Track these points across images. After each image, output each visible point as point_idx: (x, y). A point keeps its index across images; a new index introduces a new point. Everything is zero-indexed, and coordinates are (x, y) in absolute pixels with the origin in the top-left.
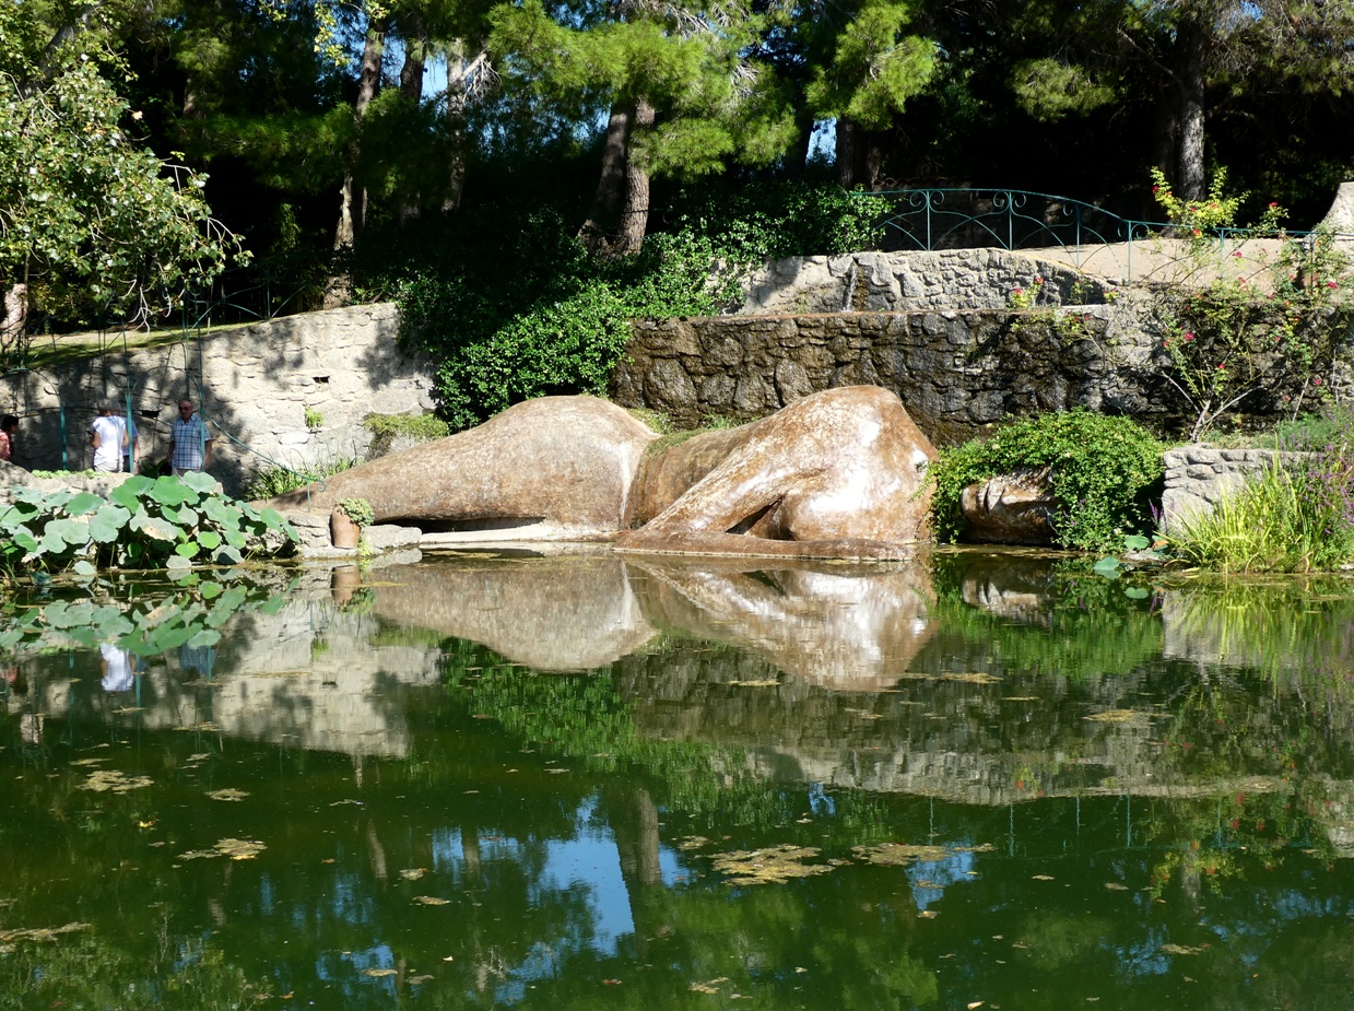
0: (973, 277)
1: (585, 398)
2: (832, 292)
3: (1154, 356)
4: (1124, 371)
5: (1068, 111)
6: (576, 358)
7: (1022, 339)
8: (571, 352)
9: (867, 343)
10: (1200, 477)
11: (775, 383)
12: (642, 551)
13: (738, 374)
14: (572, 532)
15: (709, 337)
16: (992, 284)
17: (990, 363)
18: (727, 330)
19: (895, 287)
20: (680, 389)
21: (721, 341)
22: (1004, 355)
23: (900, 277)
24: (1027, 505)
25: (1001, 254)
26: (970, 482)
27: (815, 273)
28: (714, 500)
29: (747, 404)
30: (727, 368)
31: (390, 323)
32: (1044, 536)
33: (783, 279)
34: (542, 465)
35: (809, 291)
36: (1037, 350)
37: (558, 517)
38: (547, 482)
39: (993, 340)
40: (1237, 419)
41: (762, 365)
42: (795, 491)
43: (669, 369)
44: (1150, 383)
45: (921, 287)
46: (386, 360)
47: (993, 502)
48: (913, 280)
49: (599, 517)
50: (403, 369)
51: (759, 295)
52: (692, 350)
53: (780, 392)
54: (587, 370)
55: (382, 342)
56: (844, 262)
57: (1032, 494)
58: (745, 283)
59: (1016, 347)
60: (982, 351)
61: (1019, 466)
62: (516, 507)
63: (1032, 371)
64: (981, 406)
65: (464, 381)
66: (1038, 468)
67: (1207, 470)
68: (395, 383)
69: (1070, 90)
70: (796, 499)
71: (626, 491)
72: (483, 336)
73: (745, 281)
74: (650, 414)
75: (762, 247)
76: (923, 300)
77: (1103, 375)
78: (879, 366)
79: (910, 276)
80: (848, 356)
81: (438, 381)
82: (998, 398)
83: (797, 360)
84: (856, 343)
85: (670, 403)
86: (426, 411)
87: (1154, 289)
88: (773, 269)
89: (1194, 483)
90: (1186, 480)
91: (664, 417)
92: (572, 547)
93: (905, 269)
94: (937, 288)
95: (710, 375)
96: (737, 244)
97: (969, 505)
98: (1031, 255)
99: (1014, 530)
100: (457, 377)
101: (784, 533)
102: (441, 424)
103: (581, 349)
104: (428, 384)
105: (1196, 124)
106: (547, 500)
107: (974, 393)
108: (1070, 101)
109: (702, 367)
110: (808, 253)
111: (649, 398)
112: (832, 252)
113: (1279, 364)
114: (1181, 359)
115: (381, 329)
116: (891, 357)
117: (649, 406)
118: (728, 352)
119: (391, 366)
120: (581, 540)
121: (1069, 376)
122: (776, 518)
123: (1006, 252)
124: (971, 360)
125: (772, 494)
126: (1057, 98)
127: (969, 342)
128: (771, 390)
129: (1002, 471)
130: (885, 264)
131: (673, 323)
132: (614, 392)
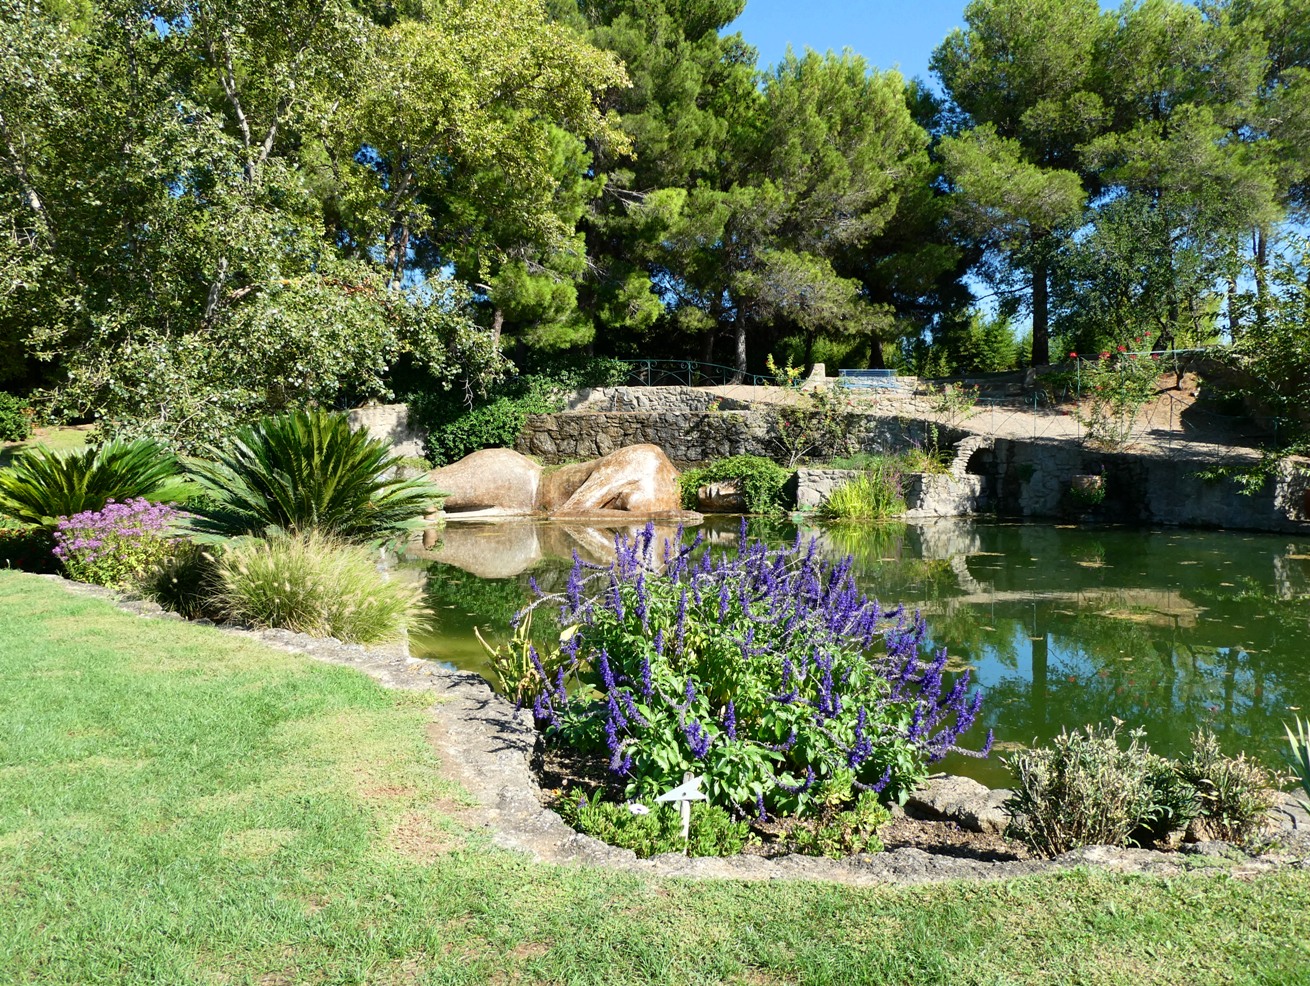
0: (673, 398)
1: (503, 449)
2: (605, 404)
3: (768, 432)
4: (755, 438)
5: (699, 329)
6: (501, 431)
7: (710, 425)
8: (498, 428)
9: (639, 426)
10: (814, 481)
11: (596, 443)
12: (567, 519)
13: (578, 439)
14: (510, 512)
15: (562, 422)
16: (683, 401)
17: (695, 435)
18: (572, 419)
19: (635, 402)
20: (549, 446)
21: (569, 424)
22: (702, 432)
23: (637, 398)
24: (730, 495)
25: (685, 388)
26: (701, 486)
27: (597, 395)
28: (591, 495)
29: (582, 452)
30: (571, 436)
31: (403, 414)
32: (743, 508)
33: (583, 398)
34: (495, 481)
35: (595, 403)
36: (717, 429)
37: (501, 505)
38: (498, 488)
39: (697, 425)
40: (807, 458)
41: (589, 435)
42: (626, 490)
43: (544, 437)
44: (767, 444)
45: (647, 402)
46: (402, 432)
47: (714, 494)
48: (643, 399)
49: (521, 505)
50: (409, 438)
51: (572, 405)
52: (555, 428)
53: (598, 447)
54: (506, 437)
55: (399, 424)
56: (611, 391)
57: (731, 491)
58: (566, 400)
59: (707, 429)
60: (692, 429)
61: (724, 479)
62: (482, 501)
63: (714, 438)
64: (692, 453)
65: (442, 442)
66: (732, 479)
67: (817, 478)
68: (405, 443)
69: (700, 321)
70: (628, 495)
71: (534, 492)
72: (452, 420)
73: (566, 398)
74: (534, 457)
75: (574, 383)
76: (648, 408)
77: (747, 440)
78: (645, 436)
79: (642, 397)
80: (630, 431)
81: (427, 441)
82: (699, 450)
83: (606, 433)
84: (634, 426)
85: (544, 453)
86: (420, 456)
87: (767, 404)
88: (579, 393)
89: (811, 484)
90: (808, 483)
91: (541, 459)
92: (509, 519)
93: (639, 394)
94: (655, 403)
95: (563, 440)
96: (562, 381)
97: (702, 495)
98: (702, 390)
99: (721, 506)
100: (438, 440)
101: (624, 508)
102: (428, 462)
103: (503, 427)
104: (421, 444)
105: (743, 338)
106: (497, 497)
107: (688, 448)
108: (700, 325)
109: (560, 435)
110: (594, 386)
111: (533, 450)
112: (607, 386)
113: (823, 436)
114: (784, 434)
115: (399, 418)
116: (650, 431)
117: (533, 454)
118: (573, 429)
119: (403, 435)
120: (516, 515)
121: (730, 441)
122: (618, 503)
123: (689, 388)
124: (687, 433)
125: (617, 492)
126: (696, 323)
127: (686, 426)
128: (594, 446)
129: (716, 481)
130: (631, 392)
131: (545, 416)
132: (516, 447)
